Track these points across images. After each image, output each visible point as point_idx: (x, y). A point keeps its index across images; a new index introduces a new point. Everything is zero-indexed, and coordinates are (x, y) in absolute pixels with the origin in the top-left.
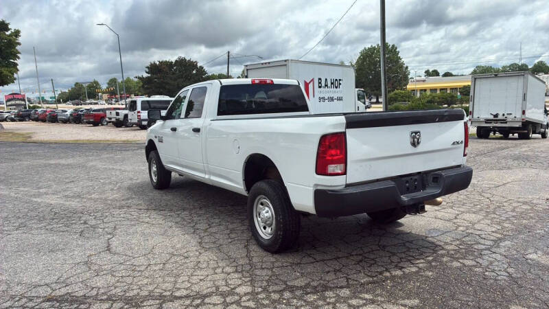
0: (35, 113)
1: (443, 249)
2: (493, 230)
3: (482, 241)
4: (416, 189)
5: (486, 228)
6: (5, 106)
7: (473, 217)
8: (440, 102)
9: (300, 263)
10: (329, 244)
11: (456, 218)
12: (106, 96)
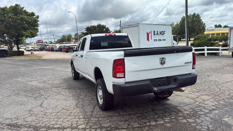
0: (46, 48)
1: (182, 113)
2: (213, 104)
3: (204, 110)
4: (164, 85)
5: (210, 103)
6: (36, 45)
7: (205, 97)
8: (220, 39)
9: (112, 116)
10: (130, 108)
11: (197, 98)
12: (74, 40)
